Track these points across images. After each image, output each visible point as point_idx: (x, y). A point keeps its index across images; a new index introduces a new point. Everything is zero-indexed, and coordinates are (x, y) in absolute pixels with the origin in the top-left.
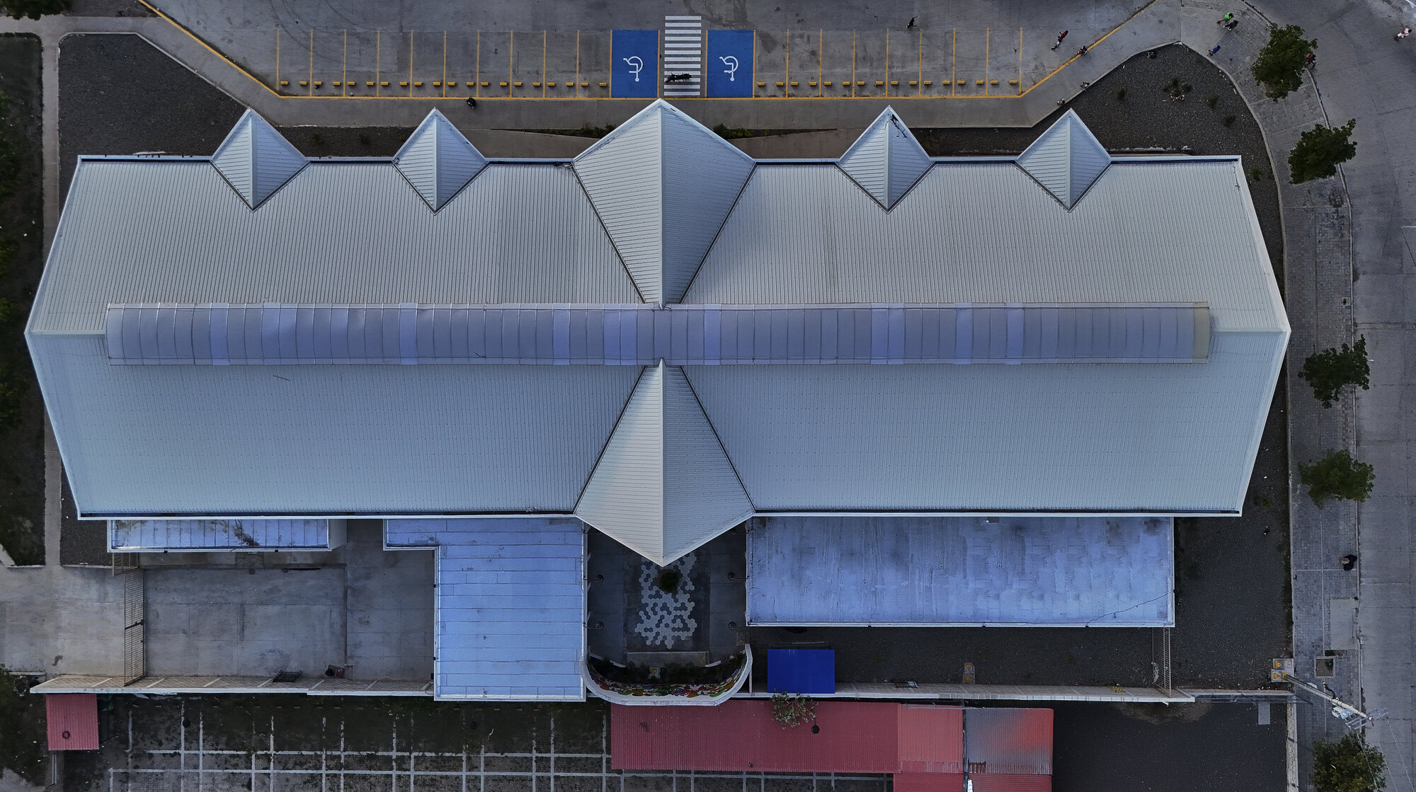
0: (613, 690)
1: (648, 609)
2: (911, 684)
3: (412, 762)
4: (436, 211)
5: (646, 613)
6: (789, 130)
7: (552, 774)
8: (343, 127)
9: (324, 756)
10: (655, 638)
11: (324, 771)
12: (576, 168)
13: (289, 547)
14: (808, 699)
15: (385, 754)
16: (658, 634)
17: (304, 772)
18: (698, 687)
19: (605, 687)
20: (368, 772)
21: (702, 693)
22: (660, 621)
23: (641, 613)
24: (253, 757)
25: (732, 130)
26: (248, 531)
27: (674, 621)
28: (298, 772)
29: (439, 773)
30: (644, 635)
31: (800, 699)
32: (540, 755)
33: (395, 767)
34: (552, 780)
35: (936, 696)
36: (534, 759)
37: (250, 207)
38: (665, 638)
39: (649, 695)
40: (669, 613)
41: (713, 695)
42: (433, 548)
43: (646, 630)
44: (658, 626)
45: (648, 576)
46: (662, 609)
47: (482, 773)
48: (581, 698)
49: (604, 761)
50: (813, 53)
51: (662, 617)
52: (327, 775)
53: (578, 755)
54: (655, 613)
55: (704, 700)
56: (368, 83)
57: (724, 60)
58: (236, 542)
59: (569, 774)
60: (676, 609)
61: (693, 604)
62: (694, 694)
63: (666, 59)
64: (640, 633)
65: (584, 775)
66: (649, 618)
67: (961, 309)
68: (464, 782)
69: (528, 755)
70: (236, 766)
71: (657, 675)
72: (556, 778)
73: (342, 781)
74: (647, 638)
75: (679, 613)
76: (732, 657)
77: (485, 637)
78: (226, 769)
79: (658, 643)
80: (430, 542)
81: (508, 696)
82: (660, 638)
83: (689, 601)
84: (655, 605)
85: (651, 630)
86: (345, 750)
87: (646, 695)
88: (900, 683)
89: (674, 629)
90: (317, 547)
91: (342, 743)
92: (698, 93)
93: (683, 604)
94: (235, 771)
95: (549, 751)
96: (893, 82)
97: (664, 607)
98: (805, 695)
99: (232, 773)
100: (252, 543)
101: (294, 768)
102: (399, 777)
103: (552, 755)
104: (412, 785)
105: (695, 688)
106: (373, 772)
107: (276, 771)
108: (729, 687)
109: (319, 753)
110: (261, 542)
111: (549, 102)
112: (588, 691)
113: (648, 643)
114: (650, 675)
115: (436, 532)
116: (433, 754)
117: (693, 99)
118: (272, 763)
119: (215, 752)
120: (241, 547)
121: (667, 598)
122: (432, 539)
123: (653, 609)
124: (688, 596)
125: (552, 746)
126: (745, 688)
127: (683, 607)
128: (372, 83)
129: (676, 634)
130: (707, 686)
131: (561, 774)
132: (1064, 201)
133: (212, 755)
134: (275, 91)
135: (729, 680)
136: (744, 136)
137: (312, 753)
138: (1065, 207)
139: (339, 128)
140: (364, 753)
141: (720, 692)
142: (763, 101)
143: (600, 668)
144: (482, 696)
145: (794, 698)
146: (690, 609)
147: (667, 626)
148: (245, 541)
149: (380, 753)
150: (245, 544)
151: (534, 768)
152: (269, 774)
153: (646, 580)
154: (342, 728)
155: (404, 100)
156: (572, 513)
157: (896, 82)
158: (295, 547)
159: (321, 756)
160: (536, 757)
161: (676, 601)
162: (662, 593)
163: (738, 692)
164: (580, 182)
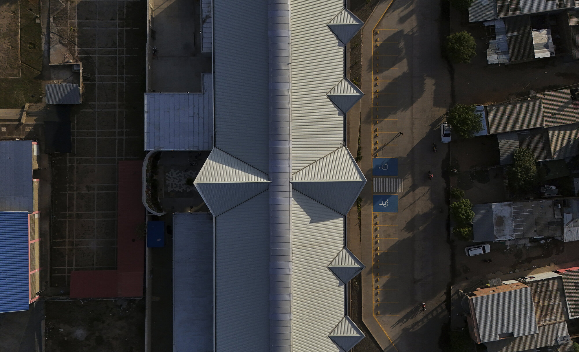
0: (149, 161)
1: (180, 174)
2: (152, 276)
3: (122, 83)
4: (327, 95)
5: (178, 173)
6: (361, 226)
7: (117, 137)
8: (362, 55)
9: (123, 48)
10: (169, 177)
11: (118, 48)
12: (343, 147)
13: (202, 36)
14: (145, 237)
15: (125, 72)
16: (170, 178)
17: (118, 41)
18: (150, 194)
19: (150, 158)
20: (117, 66)
21: (147, 196)
22: (175, 179)
23: (178, 171)
24: (123, 21)
25: (360, 205)
26: (208, 20)
27: (175, 184)
28: (118, 39)
29: (117, 93)
30: (170, 172)
31: (145, 234)
32: (124, 132)
33: (119, 76)
34: (115, 137)
35: (147, 286)
36: (123, 130)
37: (328, 24)
38: (169, 180)
39: (146, 176)
40: (178, 182)
41: (147, 200)
42: (202, 92)
43: (172, 173)
44: (173, 178)
45: (192, 174)
46: (180, 179)
47: (117, 110)
48: (146, 148)
49: (122, 157)
50: (389, 236)
51: (177, 179)
52: (116, 50)
53: (124, 147)
54: (178, 177)
55: (145, 197)
56: (378, 64)
57: (387, 201)
58: (204, 15)
59: (117, 143)
60: (180, 185)
61: (182, 191)
62: (147, 192)
63: (387, 179)
64: (170, 171)
65: (117, 150)
66: (177, 174)
67: (290, 296)
68: (113, 103)
69: (124, 128)
70: (120, 14)
71: (154, 178)
72: (116, 139)
73: (114, 55)
74: (169, 173)
75: (178, 186)
76: (161, 207)
77: (168, 112)
78: (119, 11)
79: (167, 178)
80: (204, 91)
81: (146, 121)
82: (169, 179)
83: (183, 190)
84: (181, 177)
85: (172, 175)
86: (126, 56)
87: (147, 175)
88: (152, 272)
89: (172, 184)
90: (202, 47)
91: (129, 55)
92: (374, 191)
93: (182, 187)
94: (118, 14)
95: (126, 136)
96: (378, 266)
97: (181, 180)
98: (147, 236)
99: (117, 13)
100: (204, 22)
101: (119, 36)
102: (116, 78)
103: (124, 137)
104: (113, 83)
105: (150, 193)
106: (117, 67)
107: (118, 30)
108: (150, 207)
109: (125, 46)
110: (204, 26)
111: (371, 134)
112: (148, 152)
113: (167, 174)
114: (154, 175)
115: (208, 93)
116: (124, 91)
117: (372, 190)
118: (121, 28)
119: (125, 6)
120: (202, 18)
121: (184, 181)
122: (206, 91)
123: (180, 176)
124: (185, 189)
125: (127, 137)
126: (149, 213)
127: (180, 187)
128: (378, 66)
129: (170, 185)
130: (150, 197)
131: (117, 141)
132: (331, 334)
133: (124, 5)
134: (375, 29)
135: (153, 206)
136: (358, 209)
137: (125, 44)
138: (329, 335)
139: (361, 53)
140: (125, 64)
141: (147, 203)
142: (372, 216)
143: (157, 156)
144: (146, 111)
145: (145, 232)
146: (180, 190)
147: (174, 181)
148: (205, 19)
149: (125, 70)
150: (203, 19)
151: (119, 130)
152: (117, 27)
153: (191, 173)
154: (134, 55)
155: (371, 78)
156: (215, 146)
157: (379, 268)
158: (202, 38)
159: (124, 47)
160: (123, 131)
161: (183, 185)
162: (186, 179)
163: (148, 211)
164: (338, 149)
